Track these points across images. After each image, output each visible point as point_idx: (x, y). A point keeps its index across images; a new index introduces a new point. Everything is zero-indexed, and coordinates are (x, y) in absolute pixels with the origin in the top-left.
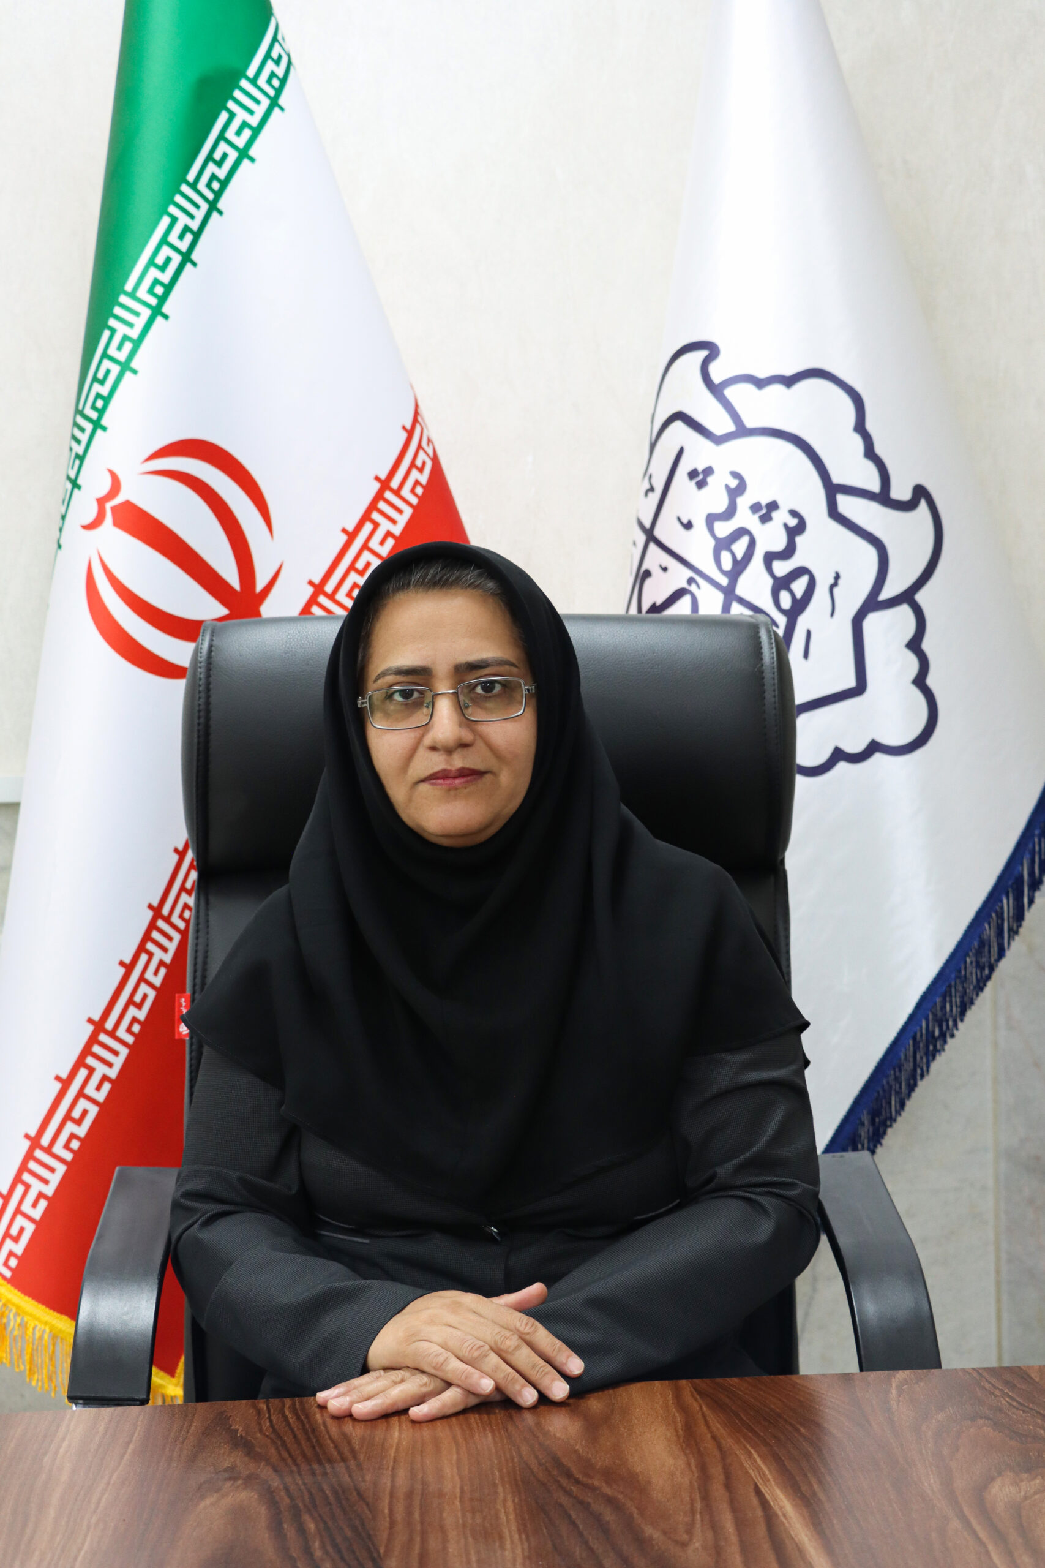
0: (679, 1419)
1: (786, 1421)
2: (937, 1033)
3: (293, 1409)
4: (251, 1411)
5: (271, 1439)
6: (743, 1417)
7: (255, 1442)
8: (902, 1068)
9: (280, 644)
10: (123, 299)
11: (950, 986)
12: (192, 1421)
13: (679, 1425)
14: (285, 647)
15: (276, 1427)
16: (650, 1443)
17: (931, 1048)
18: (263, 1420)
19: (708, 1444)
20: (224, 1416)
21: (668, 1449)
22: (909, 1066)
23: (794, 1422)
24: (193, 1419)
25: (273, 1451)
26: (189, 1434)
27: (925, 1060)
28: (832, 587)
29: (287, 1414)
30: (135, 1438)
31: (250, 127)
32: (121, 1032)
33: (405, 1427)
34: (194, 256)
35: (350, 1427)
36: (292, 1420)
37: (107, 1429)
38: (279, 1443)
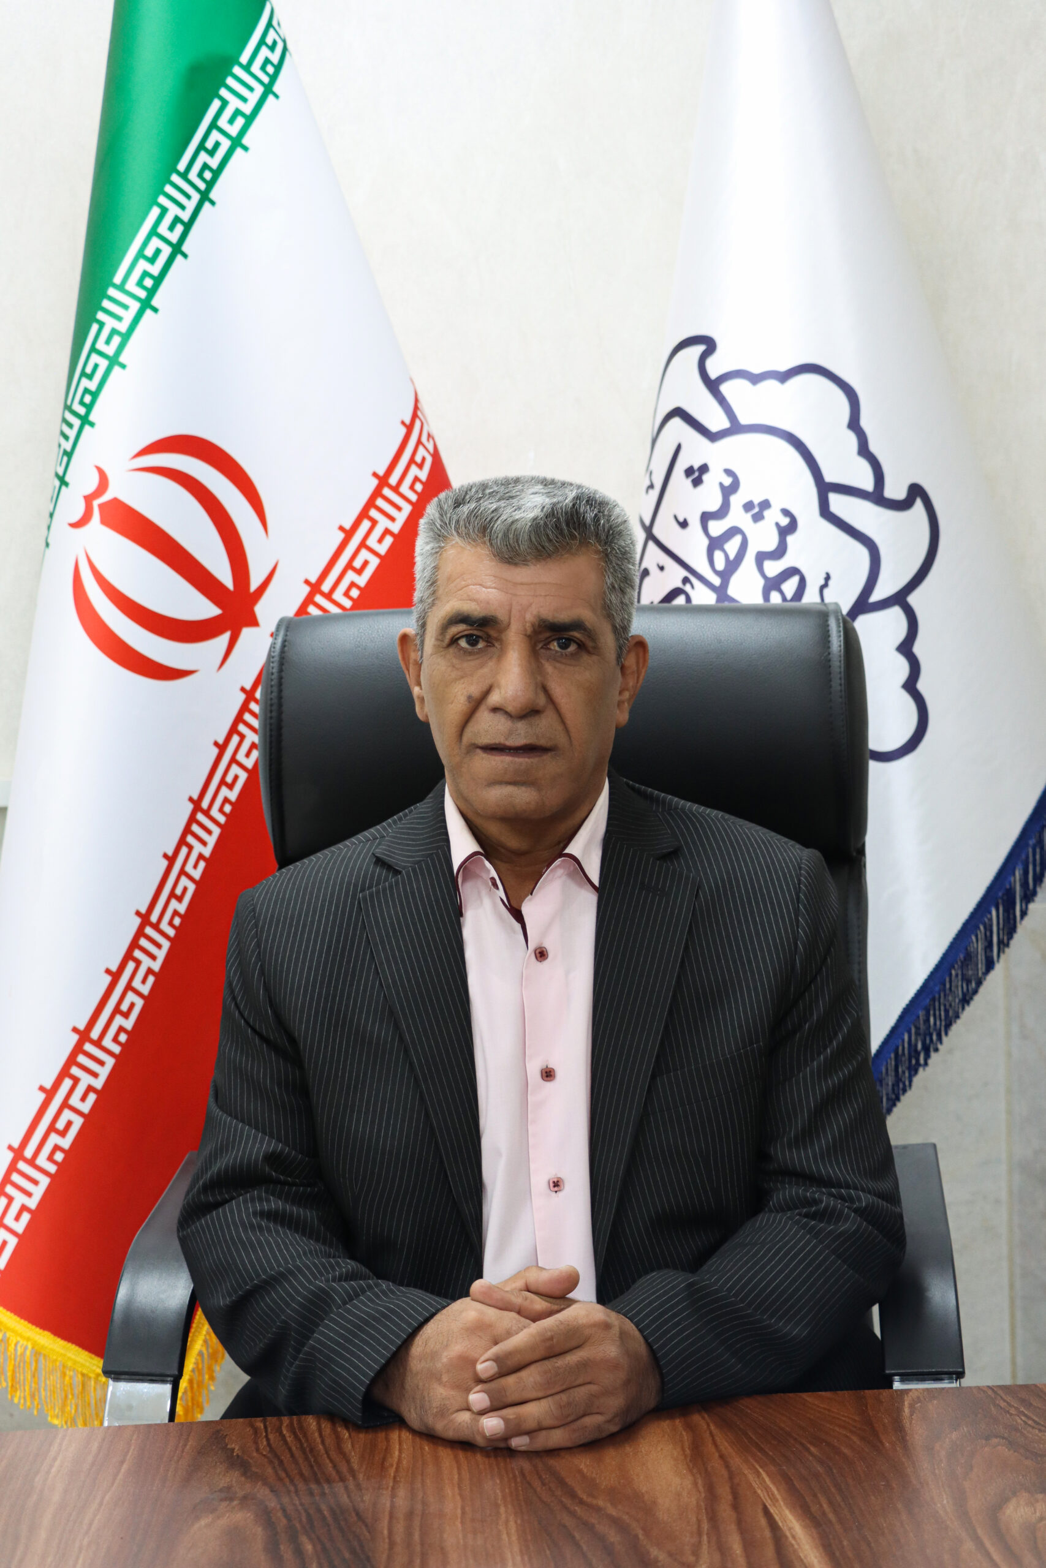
0: (686, 1438)
1: (795, 1439)
2: (920, 1046)
3: (291, 1427)
4: (248, 1430)
5: (268, 1458)
6: (752, 1436)
7: (251, 1461)
8: (883, 1081)
9: (351, 638)
10: (112, 292)
11: (934, 1000)
12: (187, 1440)
13: (686, 1444)
14: (356, 641)
15: (273, 1445)
16: (656, 1463)
17: (914, 1062)
18: (260, 1439)
19: (716, 1464)
20: (220, 1435)
21: (675, 1469)
22: (890, 1080)
23: (804, 1442)
24: (188, 1438)
25: (270, 1470)
26: (184, 1453)
27: (907, 1074)
28: (823, 588)
29: (285, 1432)
30: (128, 1457)
31: (243, 115)
32: (107, 1042)
33: (405, 1446)
34: (185, 248)
35: (350, 1446)
36: (290, 1439)
37: (100, 1448)
38: (276, 1463)
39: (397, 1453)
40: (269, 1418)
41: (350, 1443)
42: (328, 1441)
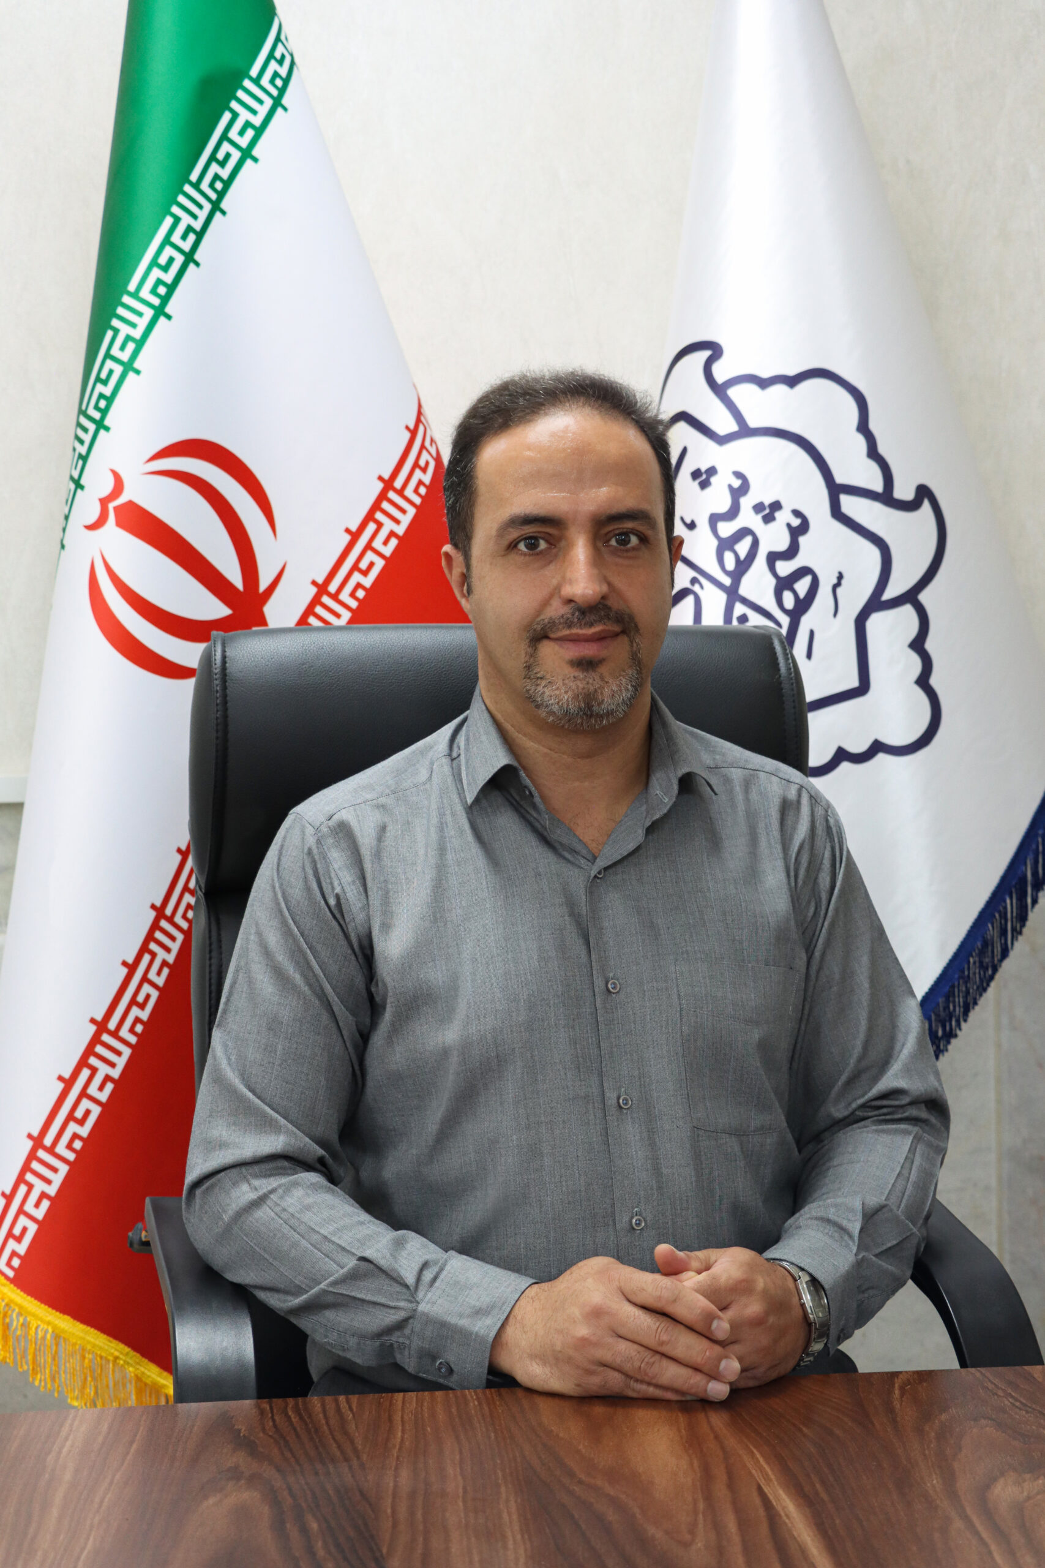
0: (682, 1419)
1: (788, 1420)
2: (940, 1033)
3: (296, 1408)
4: (254, 1410)
5: (273, 1438)
7: (258, 1442)
10: (126, 299)
11: (953, 987)
12: (195, 1421)
13: (682, 1425)
15: (279, 1427)
16: (653, 1443)
18: (266, 1420)
19: (711, 1445)
20: (228, 1415)
21: (671, 1449)
23: (796, 1423)
24: (196, 1419)
25: (276, 1451)
26: (192, 1434)
28: (835, 587)
29: (290, 1414)
30: (138, 1437)
31: (253, 127)
32: (124, 1033)
33: (407, 1427)
34: (197, 256)
35: (354, 1427)
36: (295, 1419)
37: (110, 1428)
38: (282, 1443)
39: (400, 1434)
40: (274, 1400)
41: (354, 1424)
42: (332, 1422)
